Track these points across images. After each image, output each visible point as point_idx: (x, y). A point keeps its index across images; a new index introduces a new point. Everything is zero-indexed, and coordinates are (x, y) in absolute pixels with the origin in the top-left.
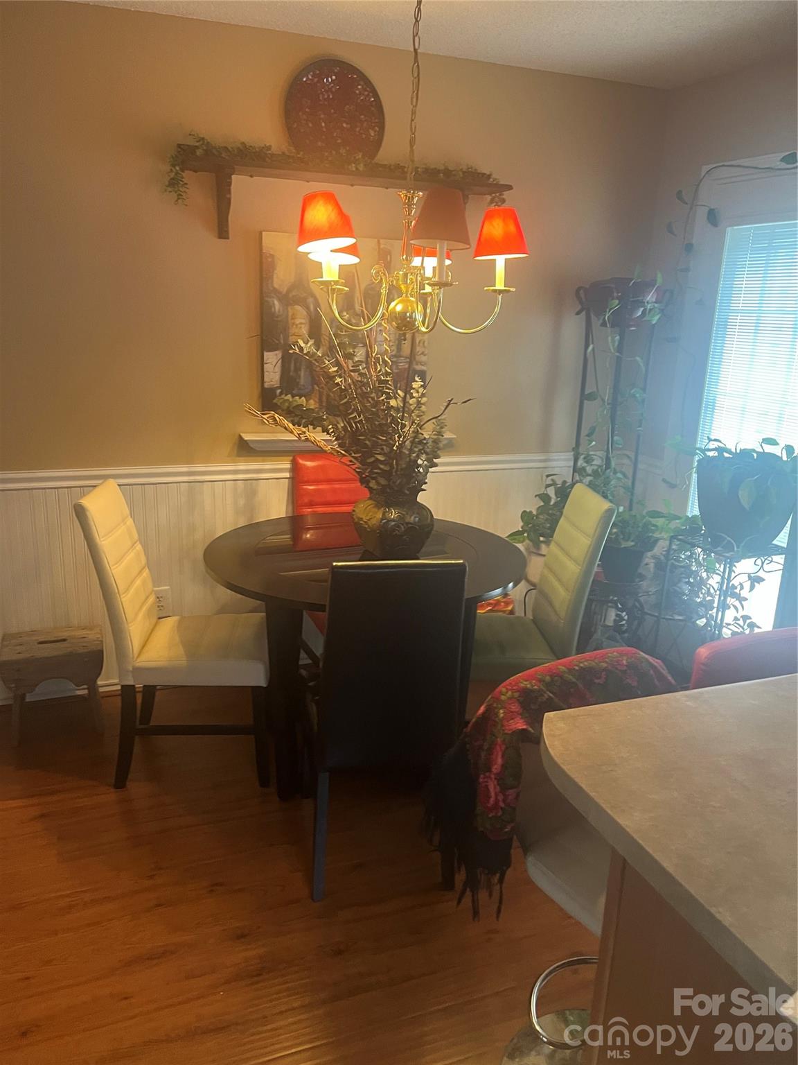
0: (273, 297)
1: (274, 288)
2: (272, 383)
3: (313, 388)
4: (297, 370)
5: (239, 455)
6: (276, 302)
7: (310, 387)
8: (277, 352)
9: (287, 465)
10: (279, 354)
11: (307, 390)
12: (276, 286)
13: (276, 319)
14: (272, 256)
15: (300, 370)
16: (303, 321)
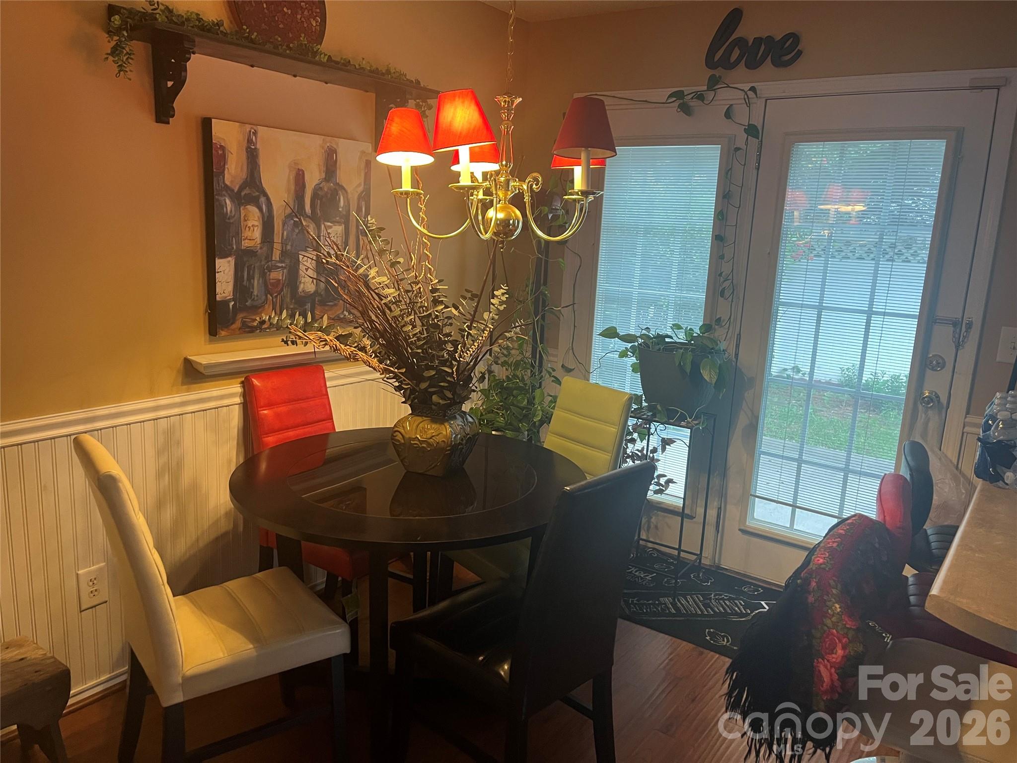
0: (225, 196)
1: (226, 185)
2: (224, 295)
3: (267, 298)
4: (251, 278)
5: (183, 384)
6: (228, 201)
7: (264, 297)
8: (230, 259)
9: (237, 389)
10: (231, 260)
11: (260, 302)
12: (227, 182)
13: (227, 221)
14: (223, 148)
15: (254, 279)
16: (256, 223)
